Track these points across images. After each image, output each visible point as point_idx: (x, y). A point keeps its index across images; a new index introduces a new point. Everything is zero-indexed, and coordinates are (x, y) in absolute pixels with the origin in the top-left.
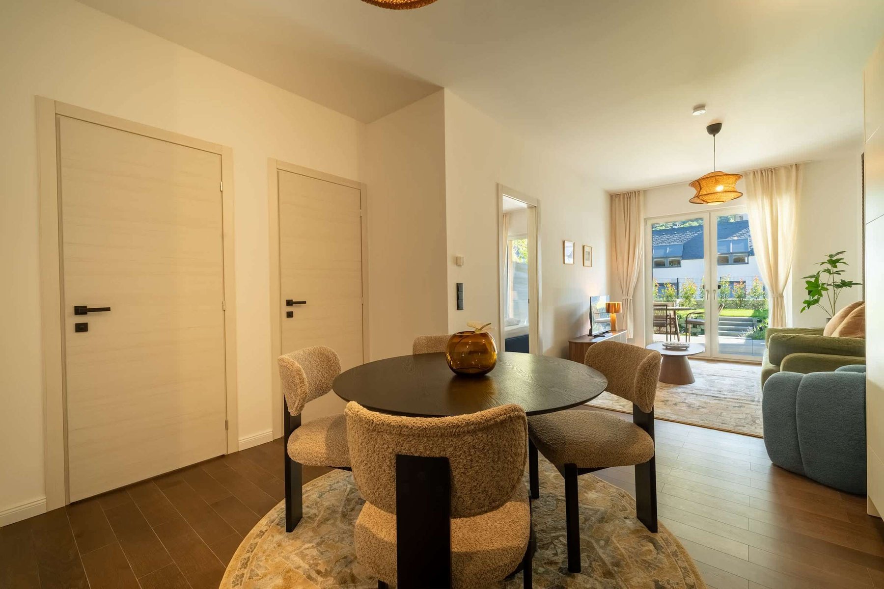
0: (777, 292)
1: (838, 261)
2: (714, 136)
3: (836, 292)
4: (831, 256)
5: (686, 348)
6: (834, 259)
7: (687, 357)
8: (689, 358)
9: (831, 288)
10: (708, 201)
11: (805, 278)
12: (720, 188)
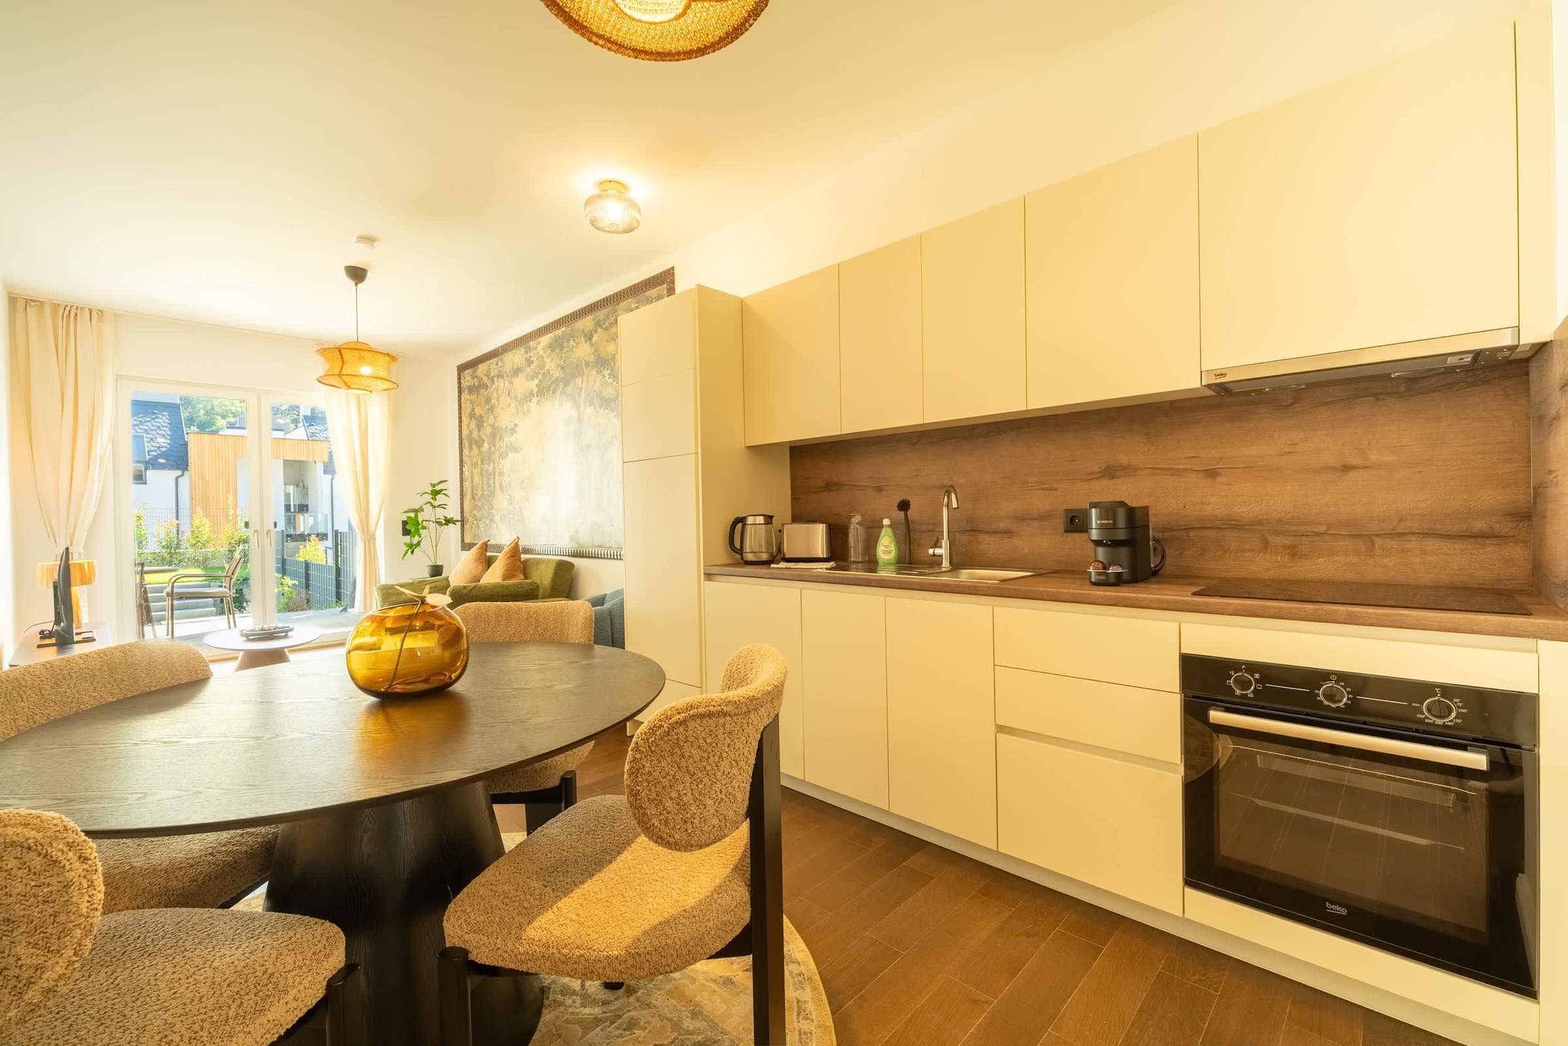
0: (368, 534)
1: (439, 492)
2: (356, 285)
3: (438, 531)
4: (433, 485)
5: (284, 633)
6: (438, 488)
7: (286, 650)
8: (289, 651)
9: (432, 526)
10: (352, 386)
11: (405, 512)
12: (366, 370)
